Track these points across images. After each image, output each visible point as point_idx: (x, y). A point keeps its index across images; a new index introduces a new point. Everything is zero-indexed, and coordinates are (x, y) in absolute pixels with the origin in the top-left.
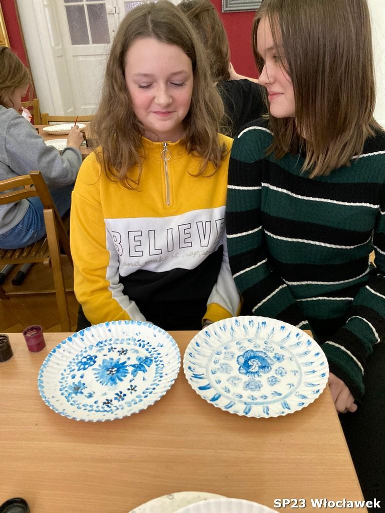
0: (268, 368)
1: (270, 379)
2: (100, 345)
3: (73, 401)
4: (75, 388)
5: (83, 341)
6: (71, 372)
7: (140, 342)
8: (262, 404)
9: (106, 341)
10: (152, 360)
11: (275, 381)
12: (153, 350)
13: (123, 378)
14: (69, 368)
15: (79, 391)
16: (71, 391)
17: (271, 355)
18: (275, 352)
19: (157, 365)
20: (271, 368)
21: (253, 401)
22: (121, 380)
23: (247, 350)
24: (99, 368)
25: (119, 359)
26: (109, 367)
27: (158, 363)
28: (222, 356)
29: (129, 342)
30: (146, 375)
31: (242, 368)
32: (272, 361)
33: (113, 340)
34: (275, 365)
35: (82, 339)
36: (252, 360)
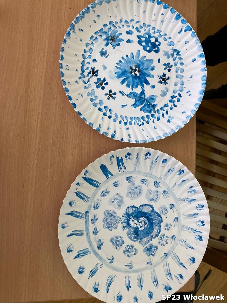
0: (136, 238)
1: (119, 239)
2: (175, 54)
3: (96, 38)
4: (114, 36)
5: (179, 33)
6: (137, 28)
7: (178, 97)
8: (87, 229)
9: (180, 59)
10: (150, 112)
11: (117, 244)
12: (164, 112)
13: (125, 84)
14: (142, 25)
15: (110, 42)
16: (110, 33)
17: (155, 242)
18: (160, 247)
19: (143, 118)
20: (135, 241)
21: (90, 220)
22: (123, 82)
23: (162, 216)
24: (141, 56)
25: (153, 77)
26: (141, 67)
27: (146, 119)
28: (154, 188)
29: (179, 85)
30: (129, 107)
31: (134, 209)
32: (146, 243)
33: (181, 67)
34: (140, 245)
35: (181, 31)
36: (147, 221)
